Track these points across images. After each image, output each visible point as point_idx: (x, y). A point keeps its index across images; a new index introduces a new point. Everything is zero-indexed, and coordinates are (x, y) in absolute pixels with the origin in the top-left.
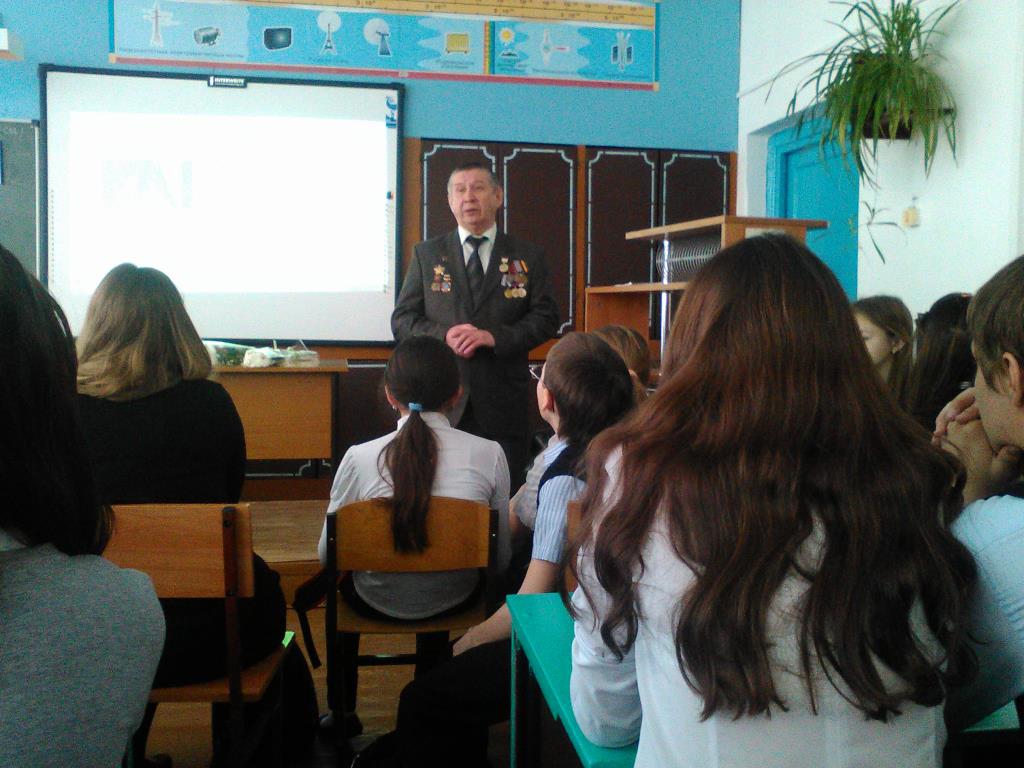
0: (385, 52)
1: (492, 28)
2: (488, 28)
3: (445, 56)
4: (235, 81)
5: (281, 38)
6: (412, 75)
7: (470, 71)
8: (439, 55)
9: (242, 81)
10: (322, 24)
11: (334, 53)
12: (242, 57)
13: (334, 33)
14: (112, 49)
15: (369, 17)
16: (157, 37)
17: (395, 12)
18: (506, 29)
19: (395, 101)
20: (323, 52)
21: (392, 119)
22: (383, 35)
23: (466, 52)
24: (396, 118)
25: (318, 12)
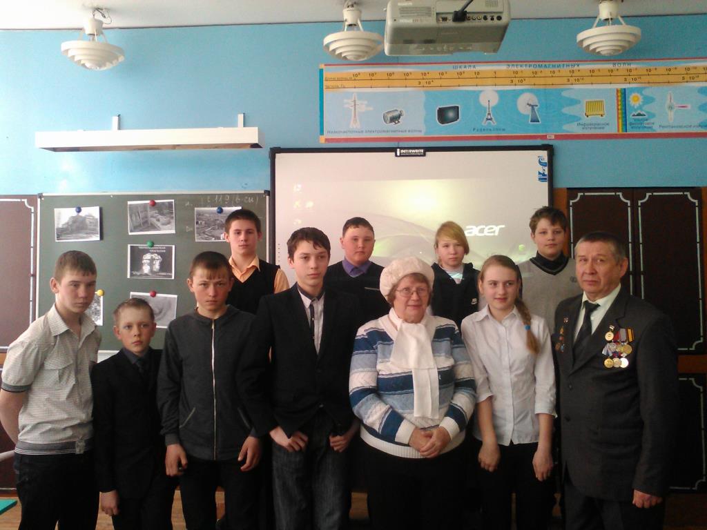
0: (535, 120)
1: (623, 94)
2: (619, 94)
3: (585, 120)
4: (417, 151)
5: (451, 114)
6: (558, 137)
7: (607, 131)
8: (580, 119)
9: (422, 151)
10: (483, 101)
11: (493, 123)
12: (420, 131)
13: (494, 108)
14: (322, 132)
15: (523, 91)
16: (355, 121)
17: (542, 87)
18: (636, 94)
19: (546, 160)
20: (484, 124)
21: (544, 175)
22: (533, 106)
23: (602, 115)
24: (546, 173)
25: (481, 91)
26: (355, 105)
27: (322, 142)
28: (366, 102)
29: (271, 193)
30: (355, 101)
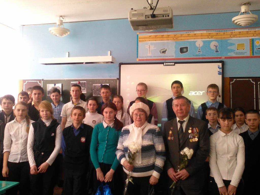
0: (217, 51)
1: (252, 41)
2: (251, 41)
3: (237, 51)
4: (172, 63)
5: (185, 50)
6: (226, 58)
7: (245, 55)
8: (235, 51)
9: (174, 63)
10: (197, 44)
11: (201, 53)
12: (173, 56)
13: (201, 47)
14: (137, 57)
15: (212, 41)
16: (149, 53)
17: (220, 39)
18: (258, 41)
19: (221, 67)
20: (197, 53)
21: (220, 72)
22: (216, 46)
23: (244, 49)
24: (221, 71)
25: (196, 41)
26: (149, 47)
27: (137, 61)
28: (153, 46)
29: (119, 79)
30: (149, 46)
